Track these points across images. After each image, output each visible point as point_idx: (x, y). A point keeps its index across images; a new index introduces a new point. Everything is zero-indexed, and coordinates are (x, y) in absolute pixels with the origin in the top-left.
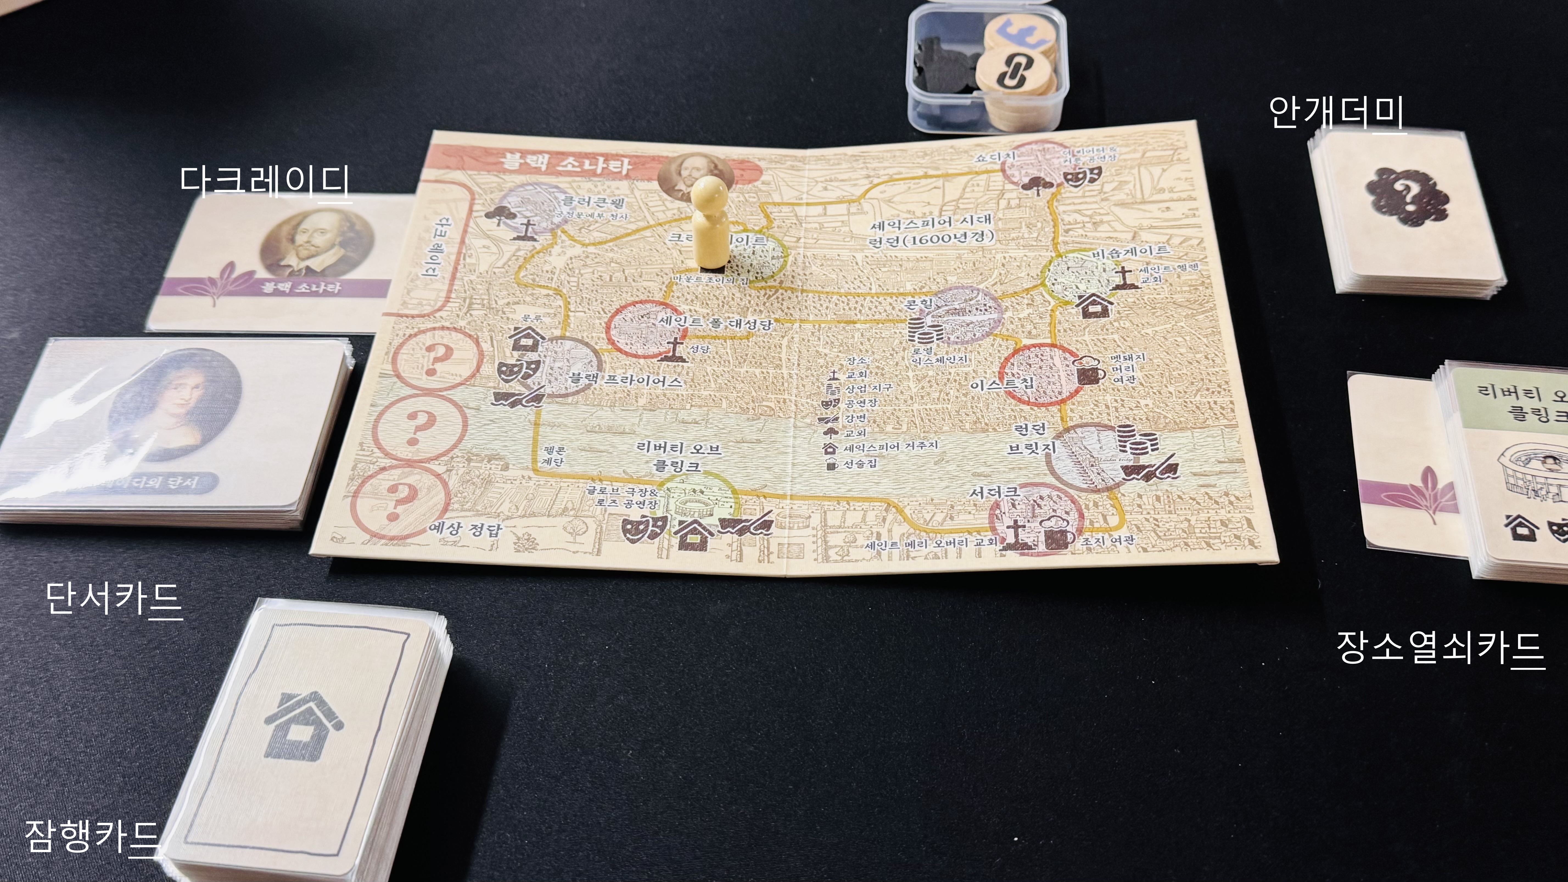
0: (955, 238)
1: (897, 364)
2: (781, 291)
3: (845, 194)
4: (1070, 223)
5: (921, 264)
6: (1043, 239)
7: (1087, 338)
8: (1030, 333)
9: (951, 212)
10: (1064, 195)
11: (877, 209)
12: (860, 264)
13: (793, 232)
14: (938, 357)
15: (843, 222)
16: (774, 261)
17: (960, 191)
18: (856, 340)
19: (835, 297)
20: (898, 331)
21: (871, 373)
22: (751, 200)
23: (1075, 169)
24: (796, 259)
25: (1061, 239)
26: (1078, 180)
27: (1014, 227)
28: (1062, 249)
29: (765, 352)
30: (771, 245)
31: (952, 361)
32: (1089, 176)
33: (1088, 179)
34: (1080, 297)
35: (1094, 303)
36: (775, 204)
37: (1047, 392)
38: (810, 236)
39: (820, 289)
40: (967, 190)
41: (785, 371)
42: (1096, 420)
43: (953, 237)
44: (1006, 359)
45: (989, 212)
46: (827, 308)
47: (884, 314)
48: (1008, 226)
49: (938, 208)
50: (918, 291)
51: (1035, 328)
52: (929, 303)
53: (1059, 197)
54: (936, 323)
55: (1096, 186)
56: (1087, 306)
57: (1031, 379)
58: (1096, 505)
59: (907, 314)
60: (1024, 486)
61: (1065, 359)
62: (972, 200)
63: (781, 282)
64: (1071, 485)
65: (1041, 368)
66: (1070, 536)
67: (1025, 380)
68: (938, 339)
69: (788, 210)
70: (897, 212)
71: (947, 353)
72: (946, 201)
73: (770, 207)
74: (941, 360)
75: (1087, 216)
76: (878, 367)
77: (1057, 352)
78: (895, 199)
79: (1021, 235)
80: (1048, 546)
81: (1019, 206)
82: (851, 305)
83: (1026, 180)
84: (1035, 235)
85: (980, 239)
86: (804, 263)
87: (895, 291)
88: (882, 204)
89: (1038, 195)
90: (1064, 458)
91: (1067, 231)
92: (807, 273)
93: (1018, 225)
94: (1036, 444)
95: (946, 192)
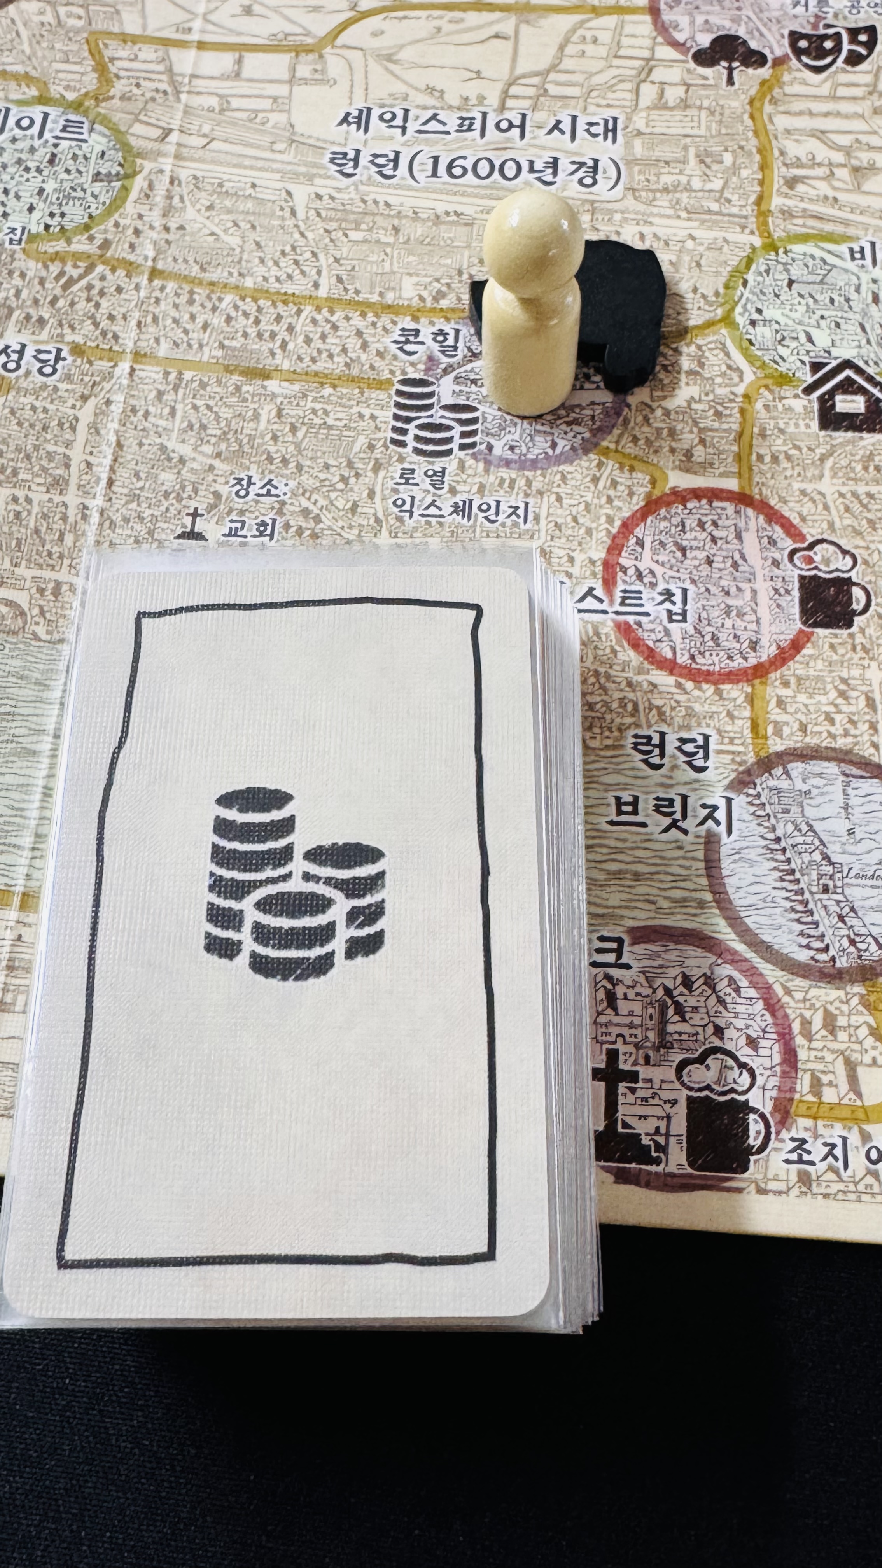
0: (532, 170)
1: (355, 506)
2: (100, 268)
3: (290, 28)
4: (799, 164)
5: (447, 233)
6: (735, 198)
7: (828, 486)
8: (689, 454)
9: (527, 103)
10: (788, 90)
11: (359, 77)
12: (301, 214)
13: (156, 113)
14: (458, 499)
15: (275, 99)
16: (97, 187)
17: (553, 50)
18: (263, 425)
19: (229, 298)
20: (367, 412)
21: (287, 526)
22: (72, 22)
23: (815, 26)
24: (151, 186)
25: (776, 202)
26: (822, 53)
27: (669, 156)
28: (778, 228)
29: (31, 440)
30: (97, 142)
31: (491, 514)
32: (846, 47)
33: (844, 54)
34: (816, 367)
35: (848, 387)
36: (125, 38)
37: (722, 636)
38: (194, 128)
39: (195, 270)
40: (570, 49)
41: (72, 498)
42: (841, 743)
43: (525, 166)
44: (625, 525)
45: (614, 112)
46: (205, 326)
47: (340, 360)
48: (657, 153)
49: (500, 86)
50: (429, 304)
51: (702, 441)
52: (451, 341)
53: (776, 92)
54: (462, 401)
55: (863, 73)
56: (832, 393)
57: (685, 591)
58: (830, 1025)
59: (397, 366)
60: (642, 935)
61: (772, 542)
62: (578, 78)
63: (106, 245)
64: (769, 947)
65: (710, 562)
66: (755, 1126)
67: (668, 595)
68: (463, 447)
69: (152, 56)
70: (403, 88)
71: (482, 489)
72: (519, 71)
73: (113, 43)
74: (462, 509)
75: (838, 148)
76: (306, 512)
77: (753, 520)
78: (402, 55)
79: (684, 179)
80: (692, 1159)
81: (685, 105)
82: (263, 326)
83: (705, 40)
84: (717, 184)
85: (588, 181)
86: (170, 197)
87: (375, 298)
88: (371, 62)
89: (730, 81)
90: (752, 854)
91: (792, 183)
92: (173, 225)
93: (680, 155)
94: (684, 798)
95: (522, 50)
